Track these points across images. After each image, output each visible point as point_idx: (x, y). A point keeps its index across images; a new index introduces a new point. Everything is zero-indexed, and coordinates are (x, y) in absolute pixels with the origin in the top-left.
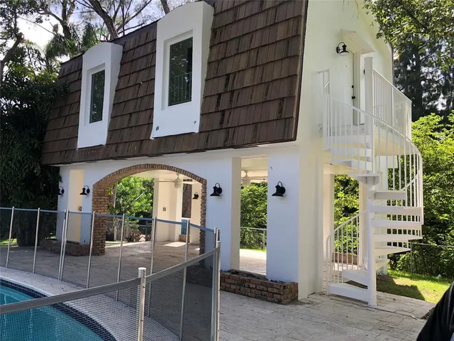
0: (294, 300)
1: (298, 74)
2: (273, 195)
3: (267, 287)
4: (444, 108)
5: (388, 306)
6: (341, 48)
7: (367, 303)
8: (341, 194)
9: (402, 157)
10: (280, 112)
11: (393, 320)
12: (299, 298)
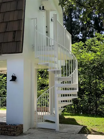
0: (21, 133)
1: (23, 19)
2: (10, 81)
3: (8, 128)
4: (81, 38)
5: (64, 130)
6: (42, 7)
7: (55, 130)
8: (40, 78)
9: (68, 61)
10: (14, 38)
11: (67, 136)
12: (24, 132)
